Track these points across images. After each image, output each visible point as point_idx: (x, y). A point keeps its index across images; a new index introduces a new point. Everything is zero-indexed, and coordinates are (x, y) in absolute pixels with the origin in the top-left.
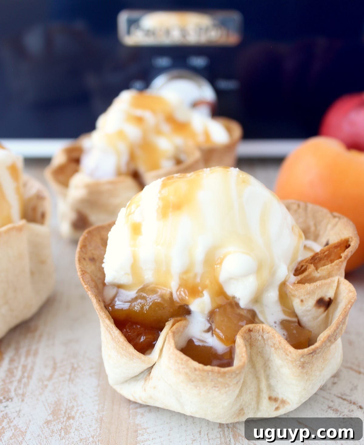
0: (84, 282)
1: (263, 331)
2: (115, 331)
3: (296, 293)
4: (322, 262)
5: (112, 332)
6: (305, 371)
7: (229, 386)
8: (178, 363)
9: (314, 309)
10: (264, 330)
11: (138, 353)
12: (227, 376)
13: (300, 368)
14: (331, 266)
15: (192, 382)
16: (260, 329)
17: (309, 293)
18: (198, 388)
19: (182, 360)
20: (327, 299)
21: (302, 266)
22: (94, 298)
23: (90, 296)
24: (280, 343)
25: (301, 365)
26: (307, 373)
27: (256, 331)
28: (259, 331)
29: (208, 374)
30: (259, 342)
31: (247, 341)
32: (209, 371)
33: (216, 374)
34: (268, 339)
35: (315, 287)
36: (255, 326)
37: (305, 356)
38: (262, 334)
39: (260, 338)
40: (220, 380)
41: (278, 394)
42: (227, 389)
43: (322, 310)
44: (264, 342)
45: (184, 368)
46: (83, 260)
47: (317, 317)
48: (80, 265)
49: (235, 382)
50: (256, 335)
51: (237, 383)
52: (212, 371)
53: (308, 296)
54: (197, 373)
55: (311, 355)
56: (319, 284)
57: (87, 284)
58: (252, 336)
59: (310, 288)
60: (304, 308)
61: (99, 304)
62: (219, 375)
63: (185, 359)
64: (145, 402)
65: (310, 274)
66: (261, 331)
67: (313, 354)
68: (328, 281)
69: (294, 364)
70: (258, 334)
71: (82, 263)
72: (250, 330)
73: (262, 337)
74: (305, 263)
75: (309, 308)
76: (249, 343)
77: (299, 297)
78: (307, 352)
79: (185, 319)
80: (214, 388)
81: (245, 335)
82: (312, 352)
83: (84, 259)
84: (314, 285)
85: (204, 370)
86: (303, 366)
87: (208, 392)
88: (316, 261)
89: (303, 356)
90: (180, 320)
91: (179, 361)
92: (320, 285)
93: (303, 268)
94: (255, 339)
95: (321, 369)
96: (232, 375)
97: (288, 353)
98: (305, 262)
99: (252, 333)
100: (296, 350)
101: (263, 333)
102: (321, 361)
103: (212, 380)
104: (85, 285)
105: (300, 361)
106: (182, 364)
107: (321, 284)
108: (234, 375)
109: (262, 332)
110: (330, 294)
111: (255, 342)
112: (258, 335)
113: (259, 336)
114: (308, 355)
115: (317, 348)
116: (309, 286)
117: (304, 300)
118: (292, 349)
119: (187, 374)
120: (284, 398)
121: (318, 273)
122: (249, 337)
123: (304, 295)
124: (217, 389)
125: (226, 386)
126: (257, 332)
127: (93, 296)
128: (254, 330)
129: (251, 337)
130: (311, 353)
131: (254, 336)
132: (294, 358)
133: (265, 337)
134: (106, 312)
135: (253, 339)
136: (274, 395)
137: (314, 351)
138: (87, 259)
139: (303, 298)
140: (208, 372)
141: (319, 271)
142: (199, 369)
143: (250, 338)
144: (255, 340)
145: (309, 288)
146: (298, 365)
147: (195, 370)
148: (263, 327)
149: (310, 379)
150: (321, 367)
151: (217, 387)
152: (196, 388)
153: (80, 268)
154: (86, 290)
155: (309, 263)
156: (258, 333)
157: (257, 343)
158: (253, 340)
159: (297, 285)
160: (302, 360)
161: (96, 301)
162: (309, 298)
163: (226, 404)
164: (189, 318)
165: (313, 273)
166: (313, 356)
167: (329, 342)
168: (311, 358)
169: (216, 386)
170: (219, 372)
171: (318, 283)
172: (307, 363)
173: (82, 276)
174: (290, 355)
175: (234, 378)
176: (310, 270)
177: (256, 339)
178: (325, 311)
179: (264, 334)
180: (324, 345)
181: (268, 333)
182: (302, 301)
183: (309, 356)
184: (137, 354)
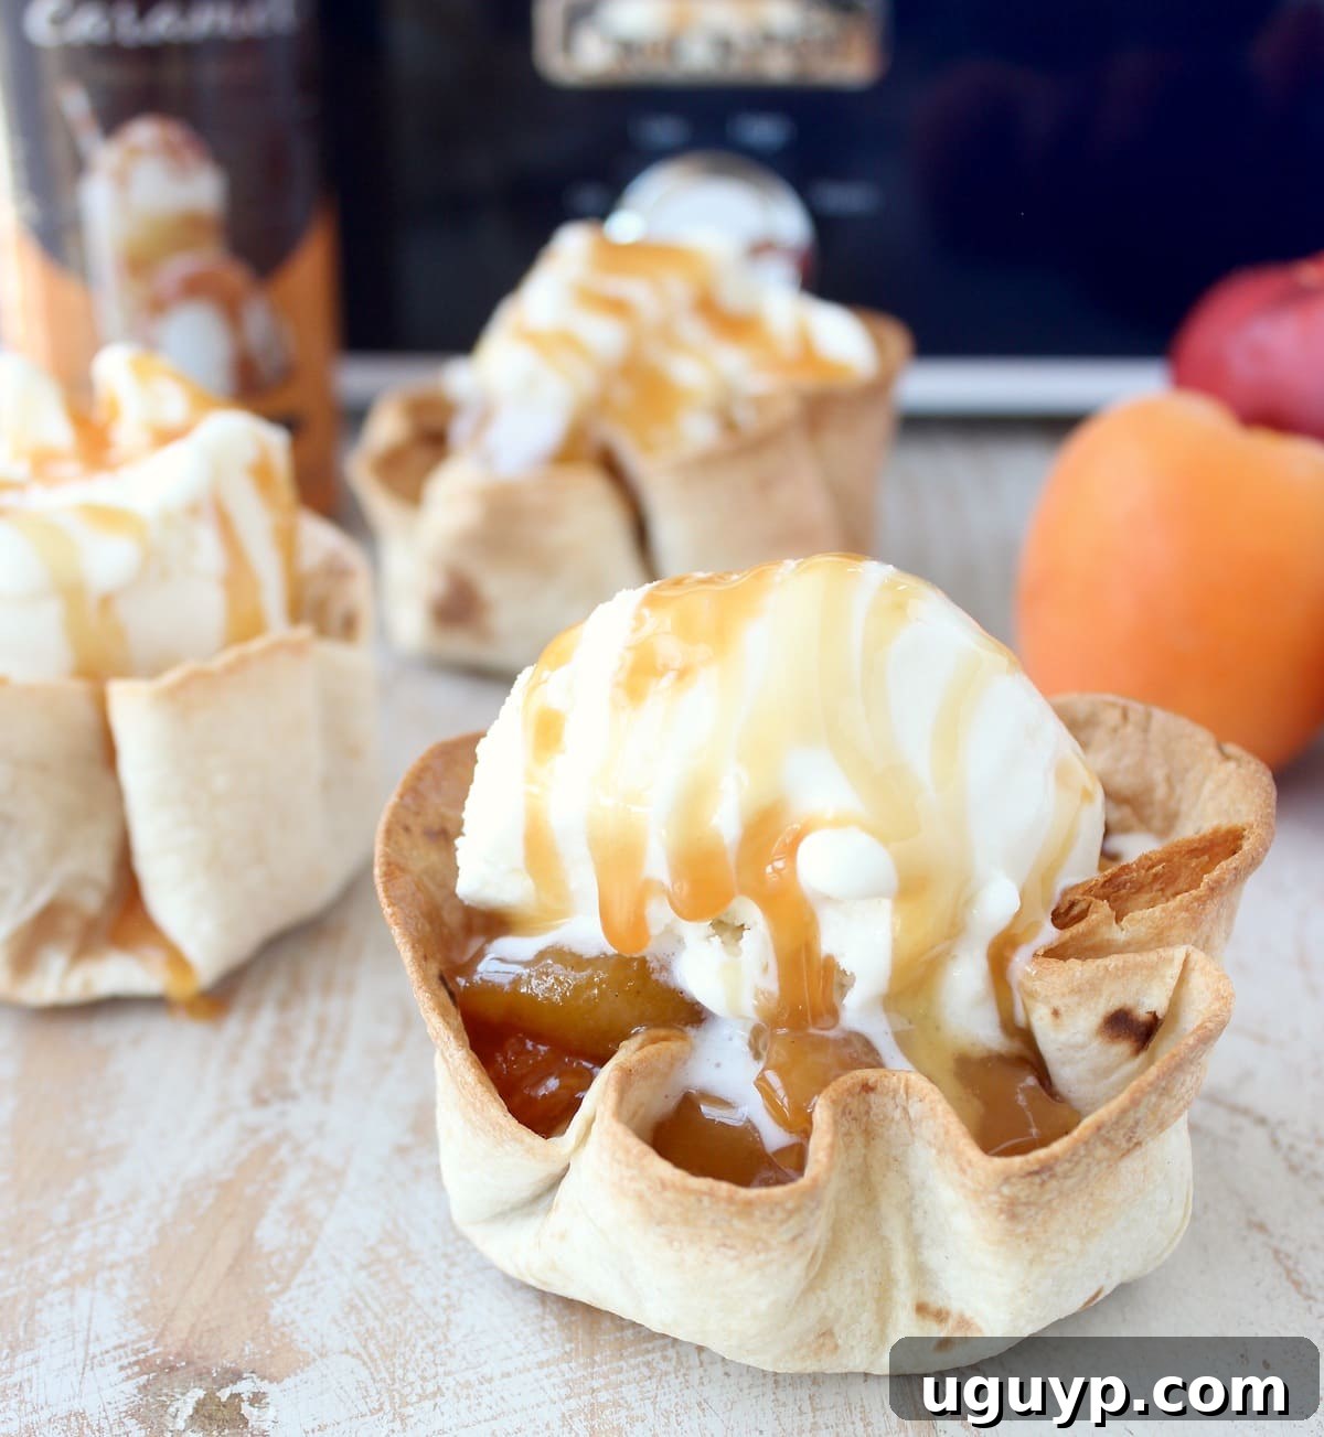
0: (388, 897)
1: (907, 1094)
2: (455, 1052)
3: (1038, 986)
4: (1145, 897)
5: (447, 1055)
6: (1021, 1229)
7: (767, 1248)
8: (619, 1162)
9: (1096, 1045)
10: (910, 1090)
11: (514, 1122)
12: (757, 1214)
13: (1003, 1217)
14: (1164, 910)
15: (659, 1224)
16: (899, 1088)
17: (1078, 991)
18: (676, 1244)
19: (628, 1151)
20: (1142, 1013)
21: (1072, 905)
22: (408, 946)
23: (397, 941)
24: (947, 1133)
25: (1005, 1206)
26: (1028, 1237)
27: (887, 1093)
28: (896, 1091)
29: (700, 1201)
30: (894, 1127)
31: (855, 1119)
32: (705, 1193)
33: (723, 1205)
34: (921, 1121)
35: (1100, 974)
36: (886, 1076)
37: (1013, 1180)
38: (904, 1104)
39: (898, 1114)
40: (739, 1224)
41: (949, 1298)
42: (762, 1257)
43: (1123, 1048)
44: (910, 1127)
45: (632, 1179)
46: (401, 831)
47: (1107, 1072)
48: (387, 845)
49: (786, 1237)
50: (885, 1105)
51: (794, 1239)
52: (711, 1194)
53: (1076, 998)
54: (669, 1195)
55: (1037, 1180)
56: (1113, 965)
57: (394, 905)
58: (873, 1105)
59: (1082, 975)
60: (1063, 1037)
61: (419, 966)
62: (733, 1209)
63: (635, 1151)
64: (544, 1283)
65: (1091, 932)
66: (902, 1091)
67: (1045, 1176)
68: (1152, 957)
69: (983, 1204)
70: (892, 1102)
71: (396, 843)
72: (867, 1088)
73: (905, 1110)
74: (1083, 894)
75: (1080, 1038)
76: (863, 1127)
77: (1046, 1000)
78: (1021, 1168)
79: (684, 1038)
80: (722, 1249)
81: (849, 1100)
82: (1036, 1167)
83: (407, 829)
84: (1098, 967)
85: (686, 1190)
86: (1012, 1211)
87: (707, 1262)
88: (1123, 892)
89: (1007, 1180)
90: (665, 1039)
91: (620, 1155)
92: (1116, 966)
93: (1076, 910)
94: (881, 1117)
95: (1084, 1232)
96: (772, 1212)
97: (965, 1165)
98: (1081, 891)
99: (872, 1097)
100: (986, 1158)
101: (907, 1099)
102: (1084, 1208)
103: (714, 1225)
104: (389, 906)
105: (1002, 1196)
106: (628, 1166)
107: (1121, 964)
108: (779, 1215)
109: (904, 1097)
110: (1152, 1001)
111: (882, 1126)
112: (890, 1105)
113: (897, 1106)
114: (1024, 1177)
115: (1056, 1158)
116: (1080, 969)
117: (1062, 1010)
118: (973, 1153)
119: (641, 1197)
120: (968, 1314)
121: (1122, 930)
122: (863, 1109)
123: (1063, 995)
124: (732, 1253)
125: (759, 1245)
126: (891, 1094)
127: (406, 942)
128: (879, 1088)
129: (870, 1107)
130: (1036, 1173)
131: (877, 1108)
132: (980, 1184)
133: (912, 1113)
134: (437, 992)
135: (876, 1115)
136: (936, 1300)
137: (1045, 1169)
138: (417, 830)
139: (1057, 1003)
140: (699, 1194)
141: (1124, 923)
142: (674, 1186)
143: (867, 1113)
144: (883, 1120)
145: (1078, 974)
146: (997, 1206)
147: (664, 1185)
148: (907, 1080)
149: (1046, 1257)
150: (1086, 1224)
151: (732, 1247)
152: (671, 1242)
153: (386, 855)
154: (390, 921)
155: (1096, 897)
156: (894, 1098)
157: (888, 1130)
158: (875, 1119)
159: (1041, 959)
160: (1006, 1190)
161: (413, 958)
162: (1079, 1004)
163: (763, 1305)
164: (695, 1037)
165: (1104, 929)
166: (1043, 1183)
167: (1104, 1145)
168: (1036, 1188)
169: (728, 1242)
170: (731, 1200)
171: (1112, 961)
172: (1027, 1204)
173: (384, 879)
174: (969, 1171)
175: (782, 1222)
176: (1094, 916)
177: (886, 1117)
178: (1137, 1052)
179: (910, 1101)
180: (1082, 1152)
181: (921, 1101)
182: (1056, 1013)
183: (1029, 1179)
184: (510, 1126)
